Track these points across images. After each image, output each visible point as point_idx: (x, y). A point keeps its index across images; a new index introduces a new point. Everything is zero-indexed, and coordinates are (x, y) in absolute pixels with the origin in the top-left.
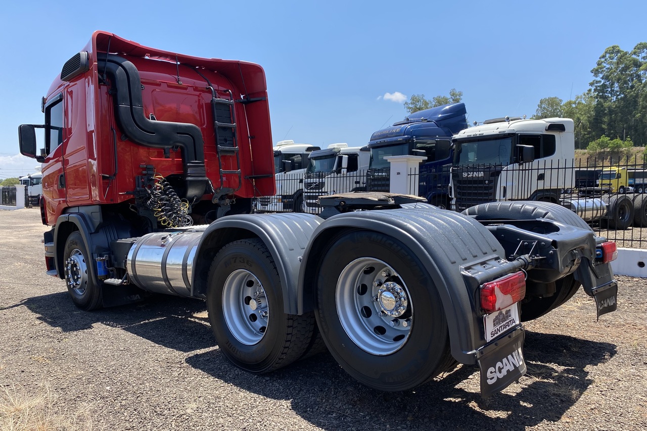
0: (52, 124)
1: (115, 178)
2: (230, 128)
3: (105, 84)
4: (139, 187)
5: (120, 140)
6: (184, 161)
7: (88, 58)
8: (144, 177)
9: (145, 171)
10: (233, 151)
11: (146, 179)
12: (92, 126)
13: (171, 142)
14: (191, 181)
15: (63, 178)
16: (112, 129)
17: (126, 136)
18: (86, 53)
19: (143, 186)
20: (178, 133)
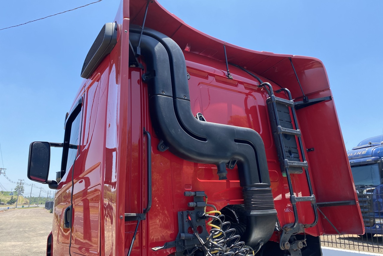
0: (71, 143)
1: (145, 217)
2: (293, 136)
3: (137, 69)
4: (183, 232)
5: (157, 150)
6: (243, 183)
7: (116, 29)
8: (190, 212)
9: (193, 201)
10: (300, 168)
11: (194, 215)
12: (113, 142)
13: (229, 154)
14: (257, 217)
15: (70, 211)
16: (145, 133)
17: (166, 144)
18: (114, 24)
19: (191, 231)
20: (236, 141)
